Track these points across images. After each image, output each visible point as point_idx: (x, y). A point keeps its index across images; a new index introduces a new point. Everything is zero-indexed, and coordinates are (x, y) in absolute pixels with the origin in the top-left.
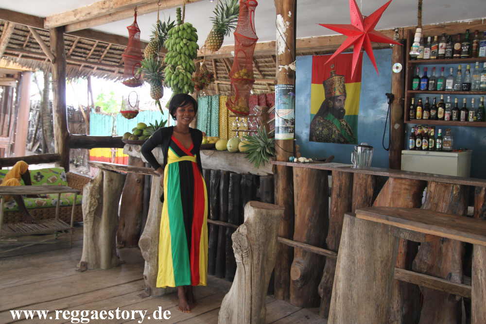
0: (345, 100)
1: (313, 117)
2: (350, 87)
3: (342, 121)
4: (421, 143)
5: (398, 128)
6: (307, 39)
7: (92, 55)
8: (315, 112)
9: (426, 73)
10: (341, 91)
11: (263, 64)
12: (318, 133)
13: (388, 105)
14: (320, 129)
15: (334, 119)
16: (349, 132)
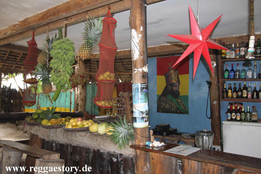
0: (179, 85)
1: (159, 97)
2: (182, 77)
3: (178, 99)
4: (235, 116)
5: (216, 104)
6: (153, 48)
7: (20, 59)
8: (160, 94)
9: (232, 67)
10: (176, 80)
11: (126, 63)
12: (162, 107)
13: (208, 89)
14: (164, 104)
15: (172, 98)
16: (183, 107)
